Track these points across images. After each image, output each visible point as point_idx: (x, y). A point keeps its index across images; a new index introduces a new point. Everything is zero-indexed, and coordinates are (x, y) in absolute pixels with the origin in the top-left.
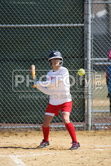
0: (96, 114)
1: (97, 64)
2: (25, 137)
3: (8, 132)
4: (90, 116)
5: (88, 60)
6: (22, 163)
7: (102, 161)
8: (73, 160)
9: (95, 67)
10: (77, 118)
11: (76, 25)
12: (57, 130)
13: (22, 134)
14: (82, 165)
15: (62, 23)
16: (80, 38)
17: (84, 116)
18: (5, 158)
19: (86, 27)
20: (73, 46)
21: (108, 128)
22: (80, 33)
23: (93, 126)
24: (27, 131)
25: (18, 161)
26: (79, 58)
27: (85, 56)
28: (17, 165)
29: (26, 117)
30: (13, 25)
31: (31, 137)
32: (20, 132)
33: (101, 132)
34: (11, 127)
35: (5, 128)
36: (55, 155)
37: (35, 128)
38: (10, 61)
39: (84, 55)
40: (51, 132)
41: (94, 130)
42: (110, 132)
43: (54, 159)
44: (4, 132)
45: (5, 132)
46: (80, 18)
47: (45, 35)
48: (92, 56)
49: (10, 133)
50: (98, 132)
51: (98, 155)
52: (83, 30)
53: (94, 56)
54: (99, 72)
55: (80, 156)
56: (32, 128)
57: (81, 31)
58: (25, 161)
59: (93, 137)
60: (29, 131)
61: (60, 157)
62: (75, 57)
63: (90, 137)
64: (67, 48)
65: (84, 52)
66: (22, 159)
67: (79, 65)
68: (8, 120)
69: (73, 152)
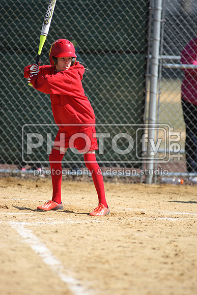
1: (169, 65)
2: (35, 190)
3: (4, 178)
5: (153, 58)
6: (33, 237)
7: (175, 240)
8: (123, 236)
9: (165, 71)
12: (91, 181)
13: (30, 185)
14: (140, 245)
16: (141, 18)
18: (2, 225)
20: (129, 32)
21: (183, 181)
22: (142, 9)
23: (156, 177)
24: (39, 179)
25: (26, 232)
26: (139, 53)
27: (149, 52)
28: (24, 239)
31: (46, 191)
32: (26, 181)
33: (171, 188)
34: (9, 171)
36: (92, 226)
38: (15, 54)
39: (146, 49)
40: (82, 183)
41: (157, 184)
42: (186, 188)
43: (89, 233)
47: (80, 10)
48: (162, 51)
49: (8, 181)
50: (165, 187)
51: (168, 229)
52: (148, 5)
53: (165, 52)
54: (172, 80)
55: (135, 229)
57: (143, 6)
59: (157, 196)
60: (42, 179)
61: (100, 229)
62: (130, 53)
63: (151, 195)
64: (118, 35)
65: (148, 45)
66: (32, 230)
67: (138, 66)
68: (6, 159)
69: (122, 222)
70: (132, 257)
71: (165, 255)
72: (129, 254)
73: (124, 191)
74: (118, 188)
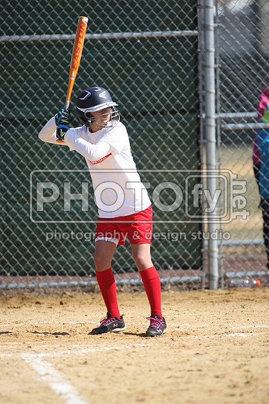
0: (231, 250)
1: (230, 126)
2: (58, 309)
3: (18, 296)
4: (216, 255)
5: (208, 117)
6: (54, 372)
7: (247, 363)
8: (175, 362)
9: (225, 134)
10: (184, 259)
11: (177, 33)
12: (135, 291)
13: (52, 302)
14: (199, 373)
15: (143, 29)
16: (188, 65)
17: (201, 254)
18: (12, 360)
19: (203, 37)
20: (173, 85)
21: (259, 282)
22: (187, 52)
23: (223, 279)
24: (65, 293)
25: (43, 366)
26: (188, 113)
27: (201, 110)
28: (41, 376)
29: (60, 259)
30: (25, 37)
31: (73, 309)
32: (47, 297)
33: (243, 293)
34: (24, 286)
35: (12, 288)
36: (134, 352)
37: (84, 286)
38: (21, 125)
39: (198, 106)
40: (122, 294)
41: (225, 289)
42: (264, 292)
43: (130, 361)
44: (8, 296)
45: (11, 298)
46: (187, 16)
47: (104, 59)
48: (218, 108)
49: (23, 299)
50: (236, 292)
51: (237, 349)
52: (196, 46)
53: (222, 108)
54: (236, 146)
55: (192, 352)
56: (77, 286)
57: (190, 48)
58: (59, 366)
59: (223, 305)
60: (68, 293)
61: (145, 355)
62: (176, 112)
63: (216, 304)
64: (158, 89)
65: (199, 100)
66: (52, 363)
67: (188, 130)
68: (18, 269)
69: (176, 343)
70: (187, 390)
71: (232, 384)
72: (183, 386)
73: (180, 301)
74: (171, 299)
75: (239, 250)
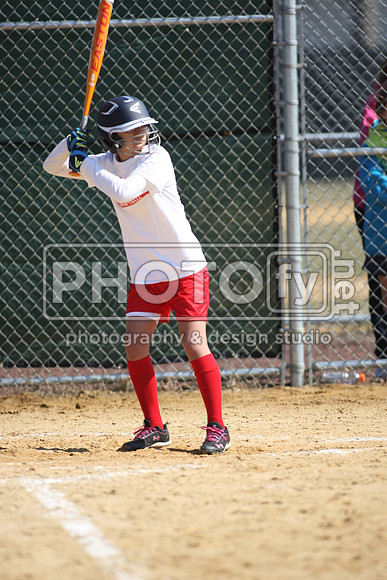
0: (323, 328)
1: (320, 152)
2: (74, 414)
3: (14, 396)
5: (288, 139)
6: (68, 506)
7: (346, 492)
8: (243, 491)
9: (314, 164)
11: (243, 18)
12: (185, 388)
13: (65, 405)
14: (277, 506)
15: (194, 13)
16: (258, 64)
18: (8, 488)
19: (280, 23)
20: (237, 94)
21: (363, 376)
22: (258, 46)
23: (311, 371)
24: (82, 392)
25: (52, 497)
26: (259, 133)
27: (278, 128)
28: (49, 510)
30: (23, 24)
31: (95, 415)
32: (57, 398)
33: (341, 392)
34: (24, 381)
35: (6, 386)
36: (183, 476)
37: (111, 382)
38: (18, 150)
39: (273, 123)
40: (166, 394)
41: (314, 386)
42: (371, 390)
43: (178, 490)
44: (1, 396)
45: (5, 399)
47: (137, 56)
48: (303, 126)
49: (22, 401)
50: (330, 389)
51: (333, 471)
52: (270, 37)
53: (309, 127)
54: (329, 180)
55: (268, 476)
56: (101, 381)
57: (261, 41)
58: (76, 496)
59: (312, 409)
60: (88, 392)
61: (200, 480)
62: (243, 132)
63: (302, 407)
64: (216, 99)
65: (275, 114)
66: (65, 492)
67: (260, 158)
68: (15, 357)
69: (244, 464)
70: (261, 530)
71: (325, 522)
72: (254, 526)
73: (250, 403)
74: (236, 399)
75: (335, 330)
